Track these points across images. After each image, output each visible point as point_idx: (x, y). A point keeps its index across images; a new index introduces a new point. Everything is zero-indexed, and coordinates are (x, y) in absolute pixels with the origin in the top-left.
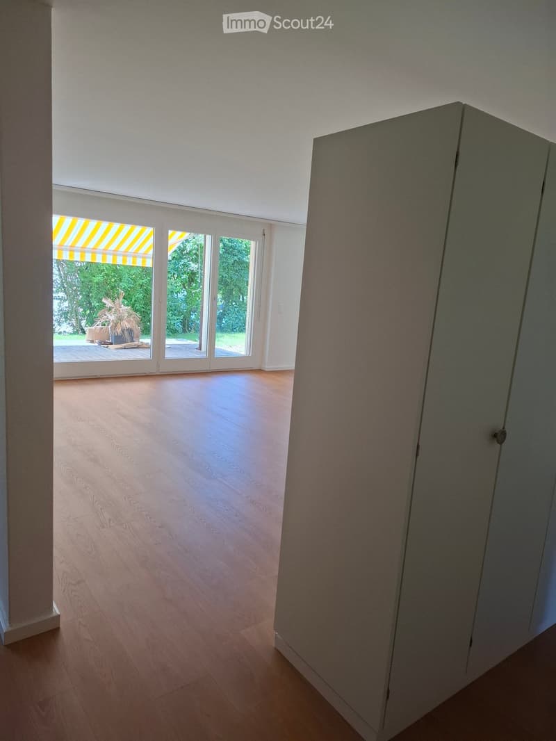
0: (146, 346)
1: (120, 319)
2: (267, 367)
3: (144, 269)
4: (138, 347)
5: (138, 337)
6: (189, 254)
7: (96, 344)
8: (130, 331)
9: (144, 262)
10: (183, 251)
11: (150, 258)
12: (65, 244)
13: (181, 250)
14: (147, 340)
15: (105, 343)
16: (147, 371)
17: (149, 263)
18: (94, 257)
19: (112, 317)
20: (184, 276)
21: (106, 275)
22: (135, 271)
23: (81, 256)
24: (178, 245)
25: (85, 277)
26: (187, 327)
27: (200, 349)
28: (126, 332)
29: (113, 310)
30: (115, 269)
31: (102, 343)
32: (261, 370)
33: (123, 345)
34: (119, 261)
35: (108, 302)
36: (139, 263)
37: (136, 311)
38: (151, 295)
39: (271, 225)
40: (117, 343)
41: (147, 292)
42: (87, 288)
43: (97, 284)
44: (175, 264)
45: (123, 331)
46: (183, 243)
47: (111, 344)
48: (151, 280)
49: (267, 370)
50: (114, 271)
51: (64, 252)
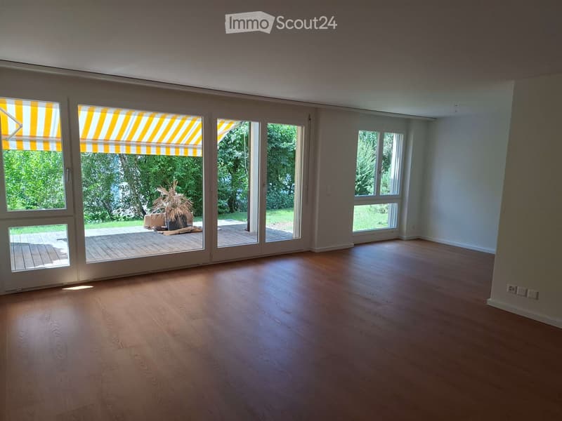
0: (198, 230)
1: (174, 206)
2: (316, 248)
3: (195, 158)
4: (191, 232)
5: (191, 222)
6: (234, 143)
7: (153, 230)
8: (183, 217)
9: (195, 152)
10: (229, 141)
11: (199, 148)
12: (122, 140)
13: (227, 140)
14: (198, 224)
15: (161, 229)
16: (201, 262)
17: (199, 153)
18: (148, 151)
19: (166, 204)
20: (230, 163)
21: (163, 165)
22: (187, 161)
23: (137, 150)
24: (224, 136)
25: (144, 169)
26: (234, 207)
27: (249, 230)
28: (179, 219)
29: (167, 198)
30: (170, 160)
31: (159, 229)
32: (310, 251)
33: (177, 231)
34: (172, 152)
35: (163, 191)
36: (190, 153)
37: (188, 196)
38: (202, 181)
39: (316, 109)
40: (172, 229)
41: (198, 179)
42: (145, 177)
43: (155, 173)
44: (222, 153)
45: (176, 217)
46: (228, 135)
47: (166, 229)
48: (201, 169)
49: (316, 251)
50: (169, 162)
51: (121, 147)
